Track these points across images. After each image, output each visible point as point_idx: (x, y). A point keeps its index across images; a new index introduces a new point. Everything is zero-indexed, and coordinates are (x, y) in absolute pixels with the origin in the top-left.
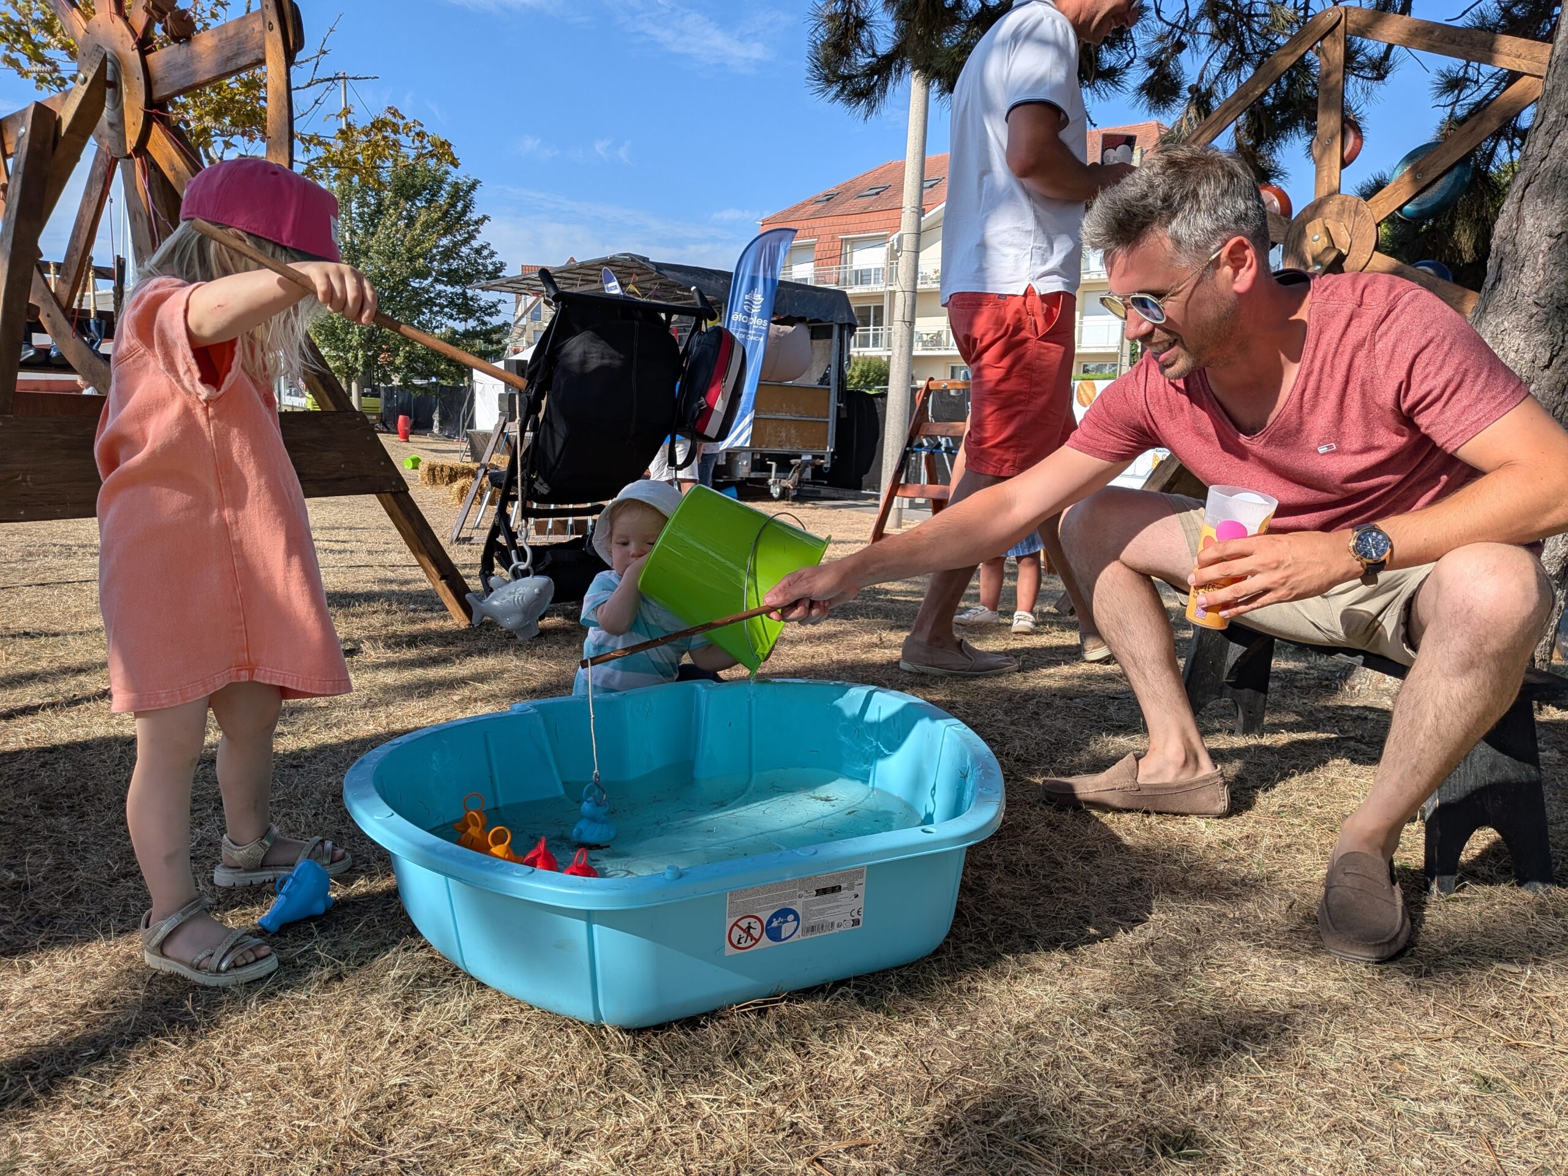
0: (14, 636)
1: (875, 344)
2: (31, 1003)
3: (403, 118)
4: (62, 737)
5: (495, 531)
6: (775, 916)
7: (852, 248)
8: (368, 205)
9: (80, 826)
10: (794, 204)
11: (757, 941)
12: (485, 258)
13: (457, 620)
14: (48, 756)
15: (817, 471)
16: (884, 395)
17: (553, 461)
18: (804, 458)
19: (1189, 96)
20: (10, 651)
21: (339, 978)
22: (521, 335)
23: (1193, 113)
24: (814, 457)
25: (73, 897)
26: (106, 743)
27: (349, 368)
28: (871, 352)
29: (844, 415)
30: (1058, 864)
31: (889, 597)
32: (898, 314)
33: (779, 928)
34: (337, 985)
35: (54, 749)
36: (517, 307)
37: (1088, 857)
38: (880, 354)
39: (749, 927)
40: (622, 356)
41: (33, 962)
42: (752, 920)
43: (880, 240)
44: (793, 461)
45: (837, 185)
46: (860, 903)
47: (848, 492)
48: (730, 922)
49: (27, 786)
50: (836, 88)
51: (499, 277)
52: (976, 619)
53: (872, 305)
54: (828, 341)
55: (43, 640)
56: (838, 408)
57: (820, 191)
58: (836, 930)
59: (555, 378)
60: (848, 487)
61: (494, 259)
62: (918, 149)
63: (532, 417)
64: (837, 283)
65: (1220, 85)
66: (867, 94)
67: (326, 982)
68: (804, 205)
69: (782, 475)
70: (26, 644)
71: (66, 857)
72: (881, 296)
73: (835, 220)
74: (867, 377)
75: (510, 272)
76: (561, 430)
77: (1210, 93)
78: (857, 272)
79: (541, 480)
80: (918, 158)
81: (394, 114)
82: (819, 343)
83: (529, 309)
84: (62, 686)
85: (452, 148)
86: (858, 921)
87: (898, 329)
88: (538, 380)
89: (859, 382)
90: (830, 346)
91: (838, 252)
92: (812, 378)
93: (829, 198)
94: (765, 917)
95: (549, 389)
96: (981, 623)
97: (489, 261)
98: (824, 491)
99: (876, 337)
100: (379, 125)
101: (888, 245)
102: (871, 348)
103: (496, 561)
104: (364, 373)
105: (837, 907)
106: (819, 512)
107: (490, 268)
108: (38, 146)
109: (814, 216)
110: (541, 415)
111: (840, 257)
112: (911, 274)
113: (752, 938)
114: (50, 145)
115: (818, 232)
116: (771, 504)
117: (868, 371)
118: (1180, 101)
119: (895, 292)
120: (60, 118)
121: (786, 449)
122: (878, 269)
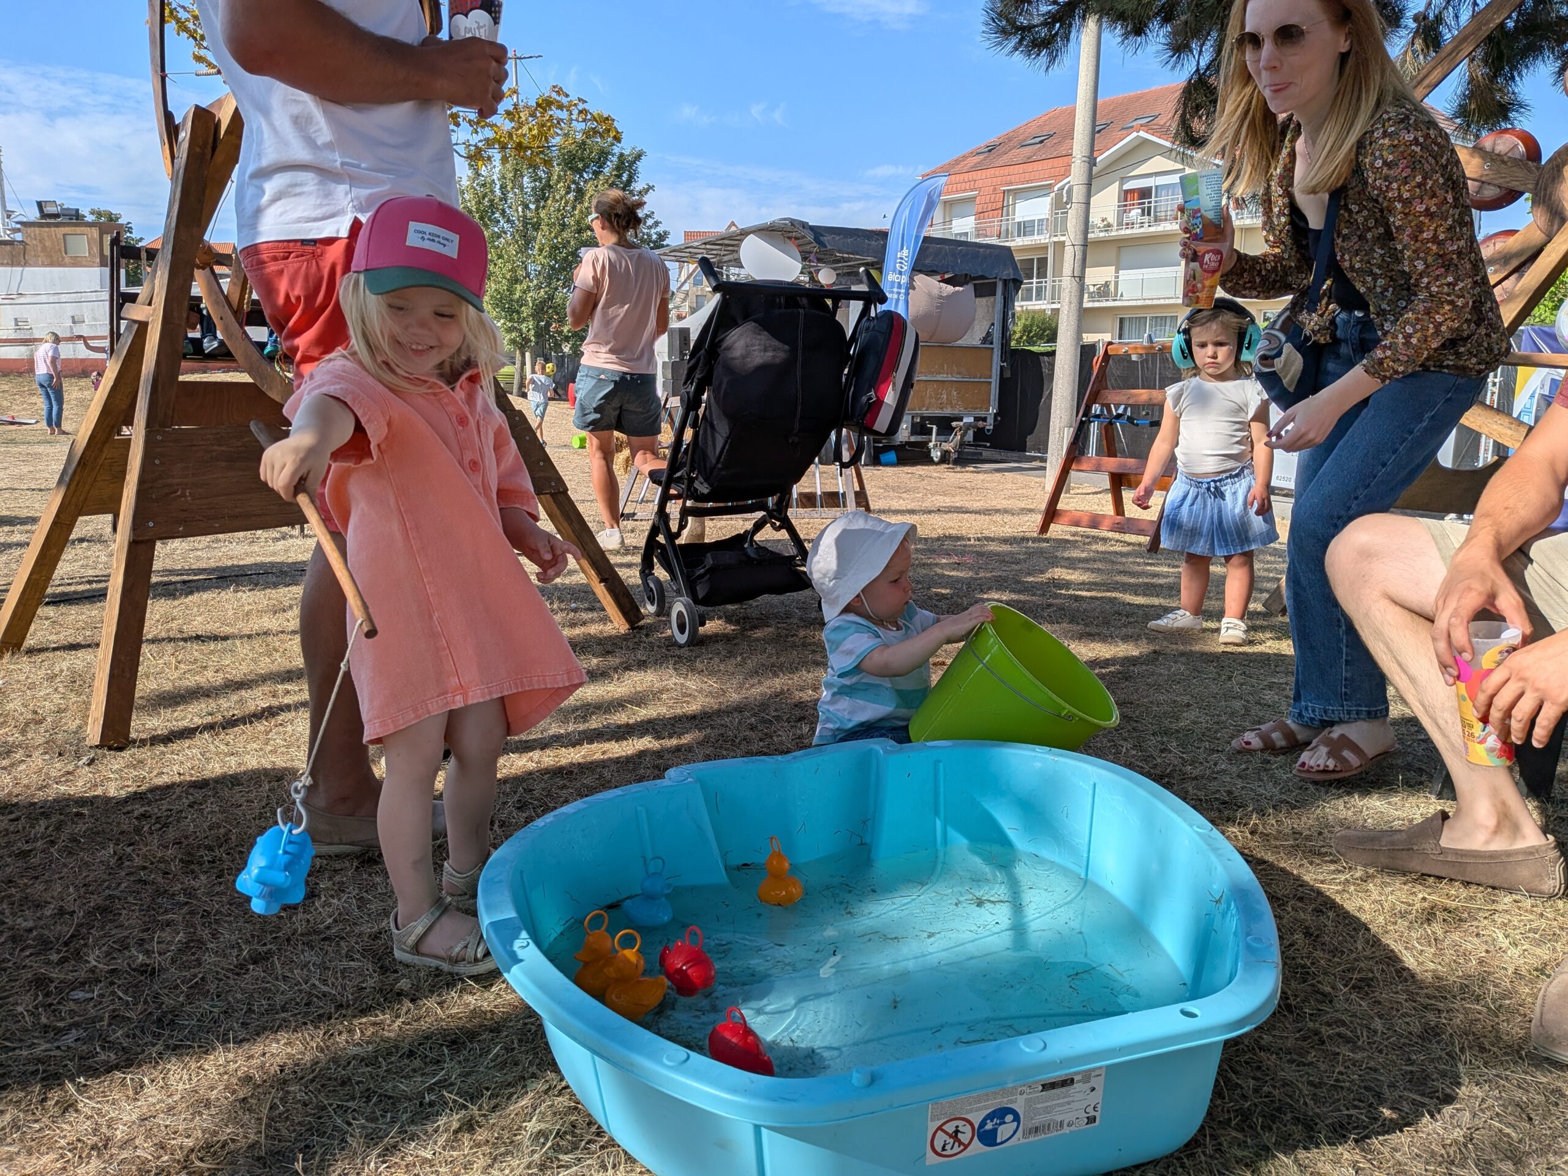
0: (185, 640)
1: (1039, 297)
2: (137, 1142)
3: (567, 96)
4: (215, 769)
5: (654, 531)
6: (990, 1117)
7: (1014, 199)
8: (540, 179)
9: (217, 889)
10: (955, 157)
11: (966, 1147)
12: (650, 227)
13: (617, 625)
14: (199, 795)
15: (980, 434)
16: (1052, 354)
17: (714, 461)
18: (965, 420)
19: (1414, 25)
20: (180, 658)
21: (469, 1126)
22: (684, 300)
23: (1419, 45)
24: (977, 419)
25: (198, 989)
26: (257, 777)
27: (524, 339)
28: (1035, 305)
29: (1008, 374)
30: (1324, 995)
31: (1071, 592)
32: (1067, 269)
33: (994, 1131)
34: (466, 1138)
35: (202, 784)
36: (680, 272)
37: (1364, 986)
38: (1043, 307)
39: (957, 1131)
40: (787, 347)
41: (146, 1080)
42: (960, 1123)
43: (1044, 190)
44: (954, 424)
45: (999, 135)
46: (1097, 1098)
47: (1010, 454)
48: (933, 1126)
49: (171, 834)
50: (1014, 40)
51: (663, 246)
52: (1175, 625)
53: (1035, 257)
54: (992, 299)
55: (212, 645)
56: (1002, 367)
57: (982, 143)
58: (1066, 1130)
59: (715, 373)
60: (1011, 449)
61: (658, 229)
62: (1089, 95)
63: (692, 414)
64: (999, 236)
65: (1451, 9)
66: (1049, 43)
67: (456, 1132)
68: (965, 157)
69: (942, 438)
70: (195, 650)
71: (199, 932)
72: (1045, 248)
73: (997, 171)
74: (1030, 332)
75: (673, 241)
76: (723, 429)
77: (1439, 19)
78: (1019, 223)
79: (701, 479)
80: (1089, 105)
81: (558, 92)
82: (983, 302)
83: (691, 274)
84: (224, 703)
85: (615, 124)
86: (1095, 1118)
87: (1067, 284)
88: (698, 375)
89: (1021, 338)
90: (994, 304)
91: (1000, 205)
92: (974, 337)
93: (991, 149)
94: (977, 1118)
95: (710, 384)
96: (1182, 629)
97: (653, 231)
98: (986, 454)
99: (1039, 291)
100: (545, 104)
101: (1053, 195)
102: (1034, 302)
103: (655, 560)
104: (537, 343)
105: (1068, 1103)
106: (981, 476)
107: (654, 237)
108: (198, 150)
109: (975, 169)
110: (701, 411)
111: (1002, 209)
112: (1081, 227)
113: (960, 1143)
114: (209, 149)
115: (979, 184)
116: (931, 468)
117: (1031, 325)
118: (1403, 32)
119: (1063, 244)
120: (219, 120)
121: (948, 412)
122: (1042, 220)
